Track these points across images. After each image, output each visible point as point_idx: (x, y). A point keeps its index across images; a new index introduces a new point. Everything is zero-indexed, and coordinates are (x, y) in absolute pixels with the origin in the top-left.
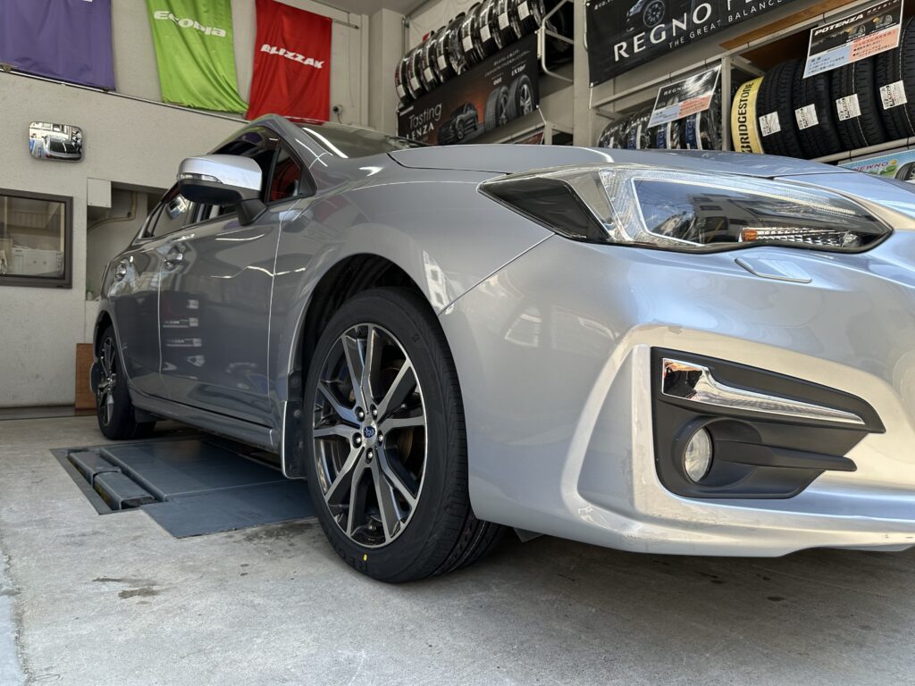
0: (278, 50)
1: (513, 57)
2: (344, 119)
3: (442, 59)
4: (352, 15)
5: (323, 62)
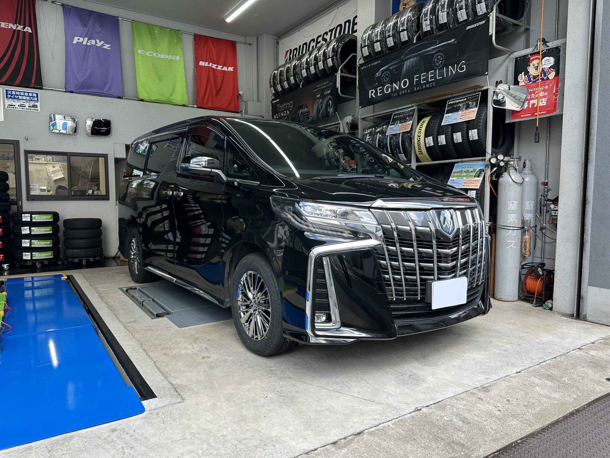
0: (209, 64)
1: (326, 85)
2: (245, 99)
3: (292, 78)
4: (247, 37)
5: (233, 68)
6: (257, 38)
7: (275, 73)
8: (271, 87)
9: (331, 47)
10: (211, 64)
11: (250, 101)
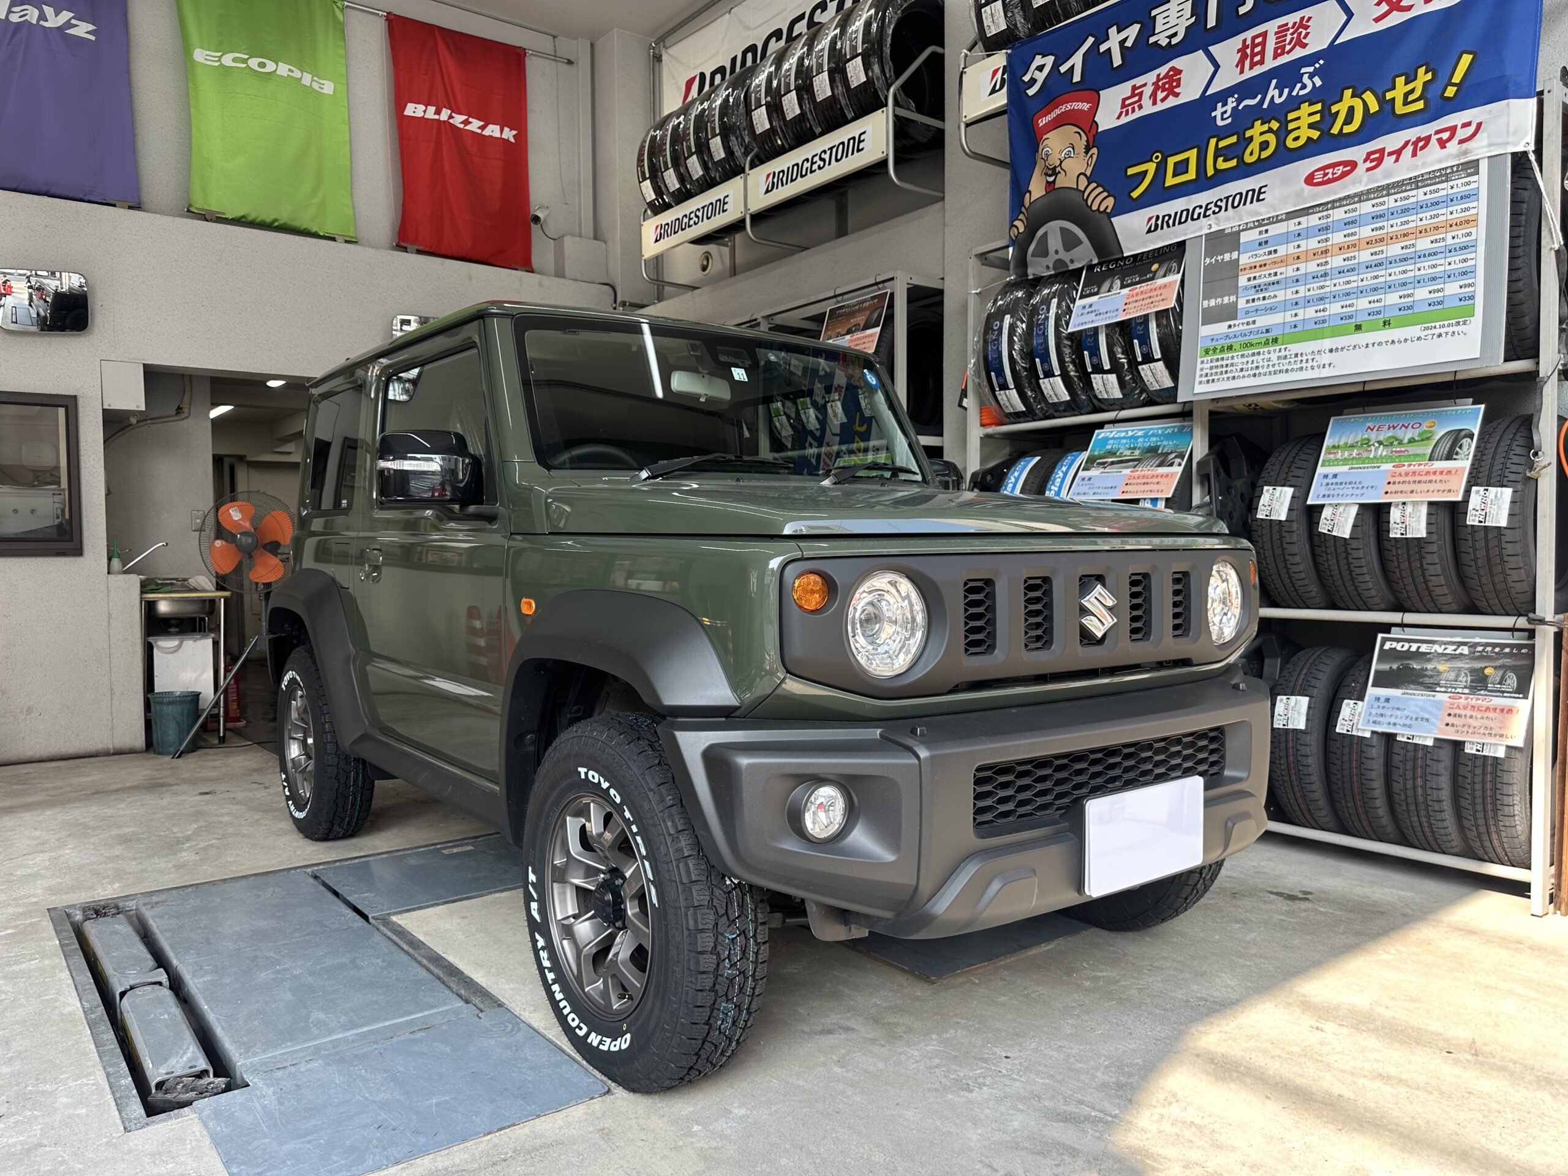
0: (438, 112)
2: (552, 229)
3: (716, 144)
4: (561, 40)
5: (514, 132)
6: (592, 45)
7: (654, 138)
8: (645, 179)
9: (858, 25)
10: (445, 115)
11: (573, 235)
